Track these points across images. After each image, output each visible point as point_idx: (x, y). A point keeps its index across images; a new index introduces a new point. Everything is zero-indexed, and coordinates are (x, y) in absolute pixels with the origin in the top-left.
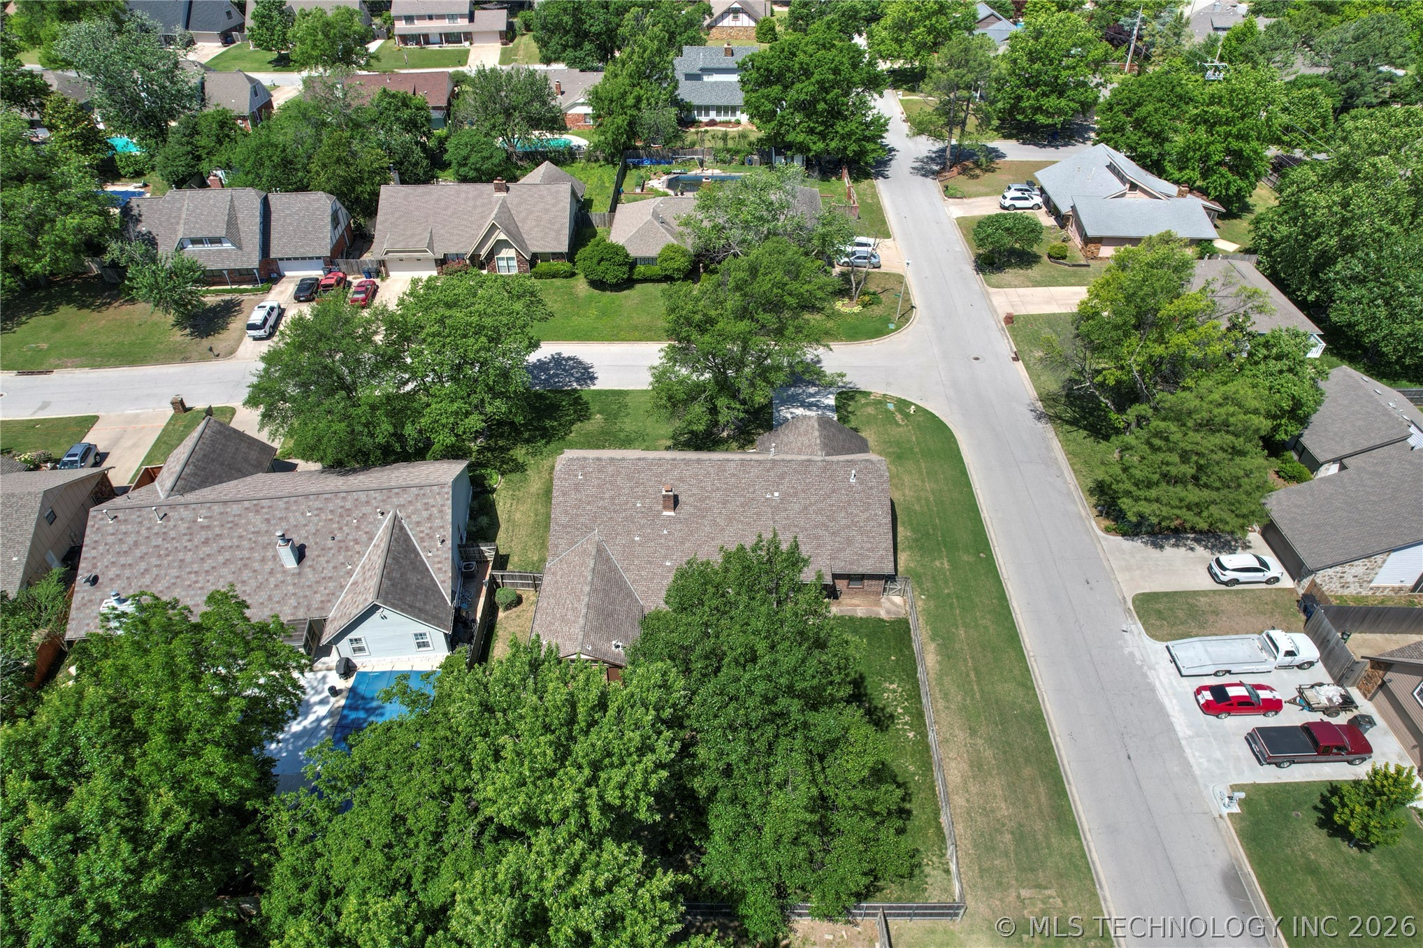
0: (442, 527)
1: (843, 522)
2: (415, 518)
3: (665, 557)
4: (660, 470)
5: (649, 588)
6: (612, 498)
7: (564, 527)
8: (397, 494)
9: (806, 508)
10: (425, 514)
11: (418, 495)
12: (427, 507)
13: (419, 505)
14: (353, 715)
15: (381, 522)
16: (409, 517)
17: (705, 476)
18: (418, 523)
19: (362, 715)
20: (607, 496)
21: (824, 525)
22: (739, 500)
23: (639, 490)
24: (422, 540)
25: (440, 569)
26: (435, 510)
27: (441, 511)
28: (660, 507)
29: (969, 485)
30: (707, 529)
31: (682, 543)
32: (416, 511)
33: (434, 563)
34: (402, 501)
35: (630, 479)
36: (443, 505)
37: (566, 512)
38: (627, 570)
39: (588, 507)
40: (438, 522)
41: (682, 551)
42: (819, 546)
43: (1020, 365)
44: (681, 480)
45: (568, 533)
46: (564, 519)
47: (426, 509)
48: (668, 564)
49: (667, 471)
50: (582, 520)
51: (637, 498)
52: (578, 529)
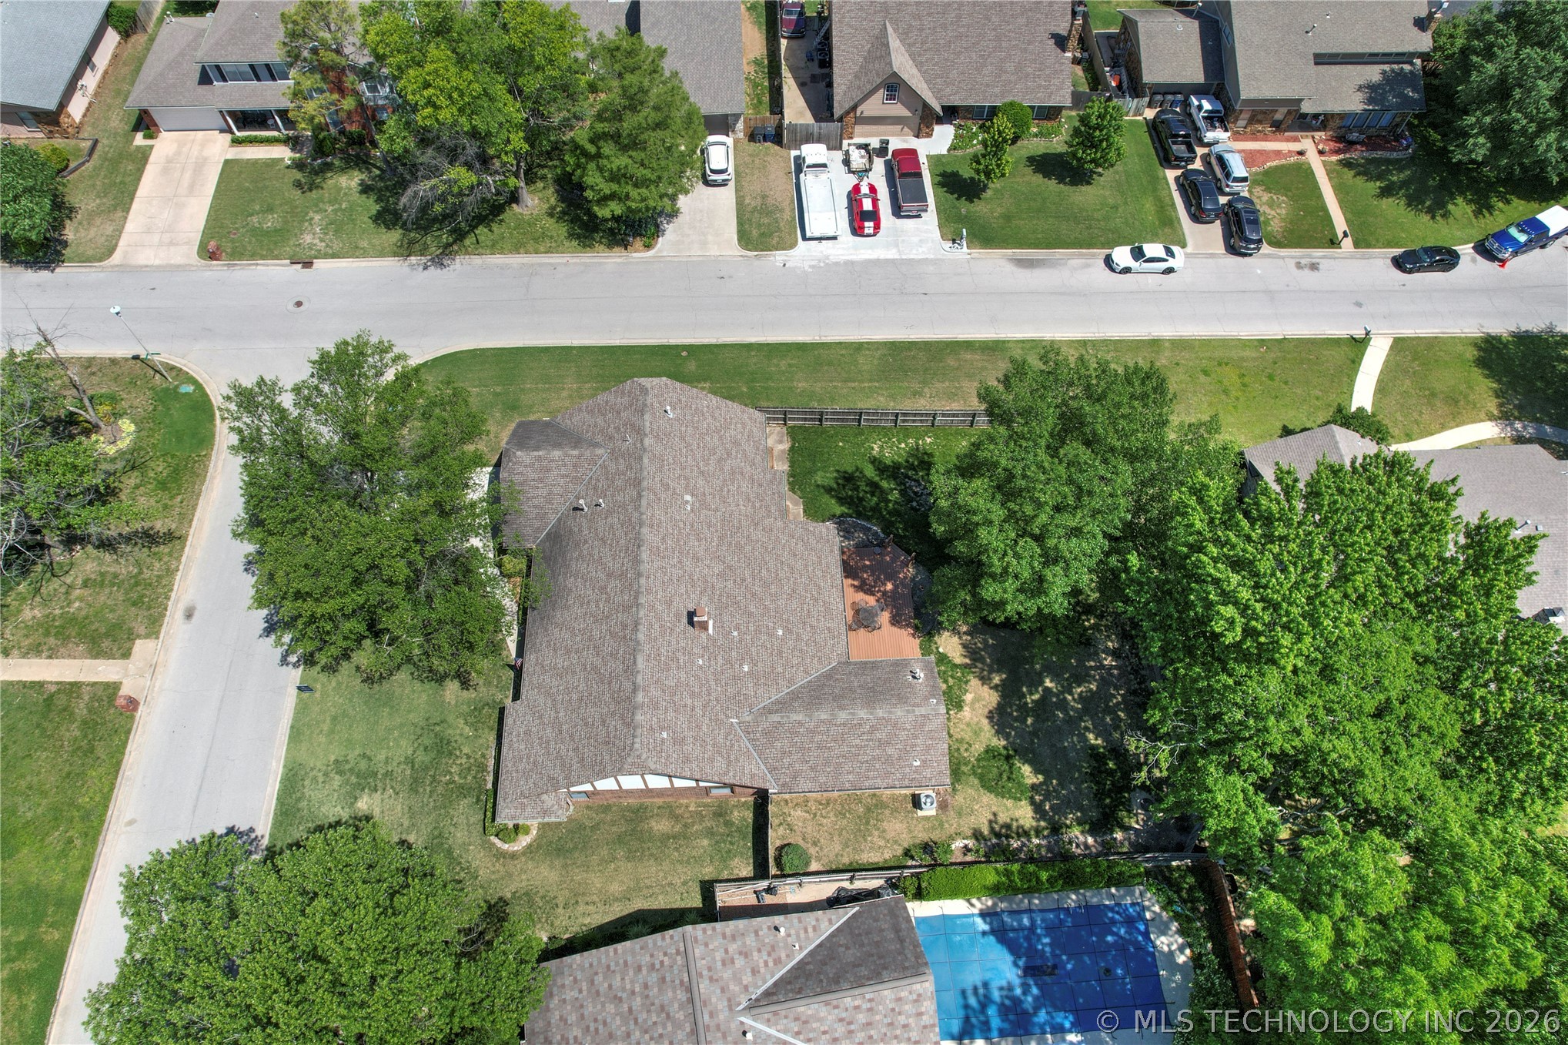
0: (756, 933)
1: (716, 440)
2: (747, 979)
3: (772, 635)
4: (656, 626)
5: (814, 656)
6: (692, 695)
7: (729, 764)
8: (711, 1015)
9: (702, 473)
10: (740, 962)
11: (711, 979)
12: (727, 962)
13: (727, 974)
14: (996, 1022)
15: (758, 1034)
16: (746, 988)
17: (665, 574)
18: (755, 972)
19: (992, 1011)
20: (689, 702)
21: (720, 460)
22: (693, 542)
23: (683, 659)
24: (778, 962)
25: (815, 928)
26: (733, 948)
27: (734, 938)
28: (703, 635)
29: (567, 350)
30: (730, 585)
31: (751, 615)
32: (737, 978)
33: (807, 938)
34: (722, 1005)
35: (667, 668)
36: (724, 936)
37: (712, 760)
38: (791, 681)
39: (704, 728)
40: (750, 940)
41: (762, 615)
42: (741, 473)
43: (318, 264)
44: (669, 603)
45: (736, 759)
46: (720, 763)
47: (732, 961)
48: (780, 632)
49: (658, 619)
50: (720, 739)
51: (692, 662)
52: (732, 745)
